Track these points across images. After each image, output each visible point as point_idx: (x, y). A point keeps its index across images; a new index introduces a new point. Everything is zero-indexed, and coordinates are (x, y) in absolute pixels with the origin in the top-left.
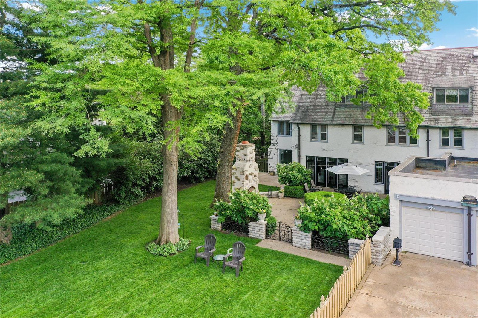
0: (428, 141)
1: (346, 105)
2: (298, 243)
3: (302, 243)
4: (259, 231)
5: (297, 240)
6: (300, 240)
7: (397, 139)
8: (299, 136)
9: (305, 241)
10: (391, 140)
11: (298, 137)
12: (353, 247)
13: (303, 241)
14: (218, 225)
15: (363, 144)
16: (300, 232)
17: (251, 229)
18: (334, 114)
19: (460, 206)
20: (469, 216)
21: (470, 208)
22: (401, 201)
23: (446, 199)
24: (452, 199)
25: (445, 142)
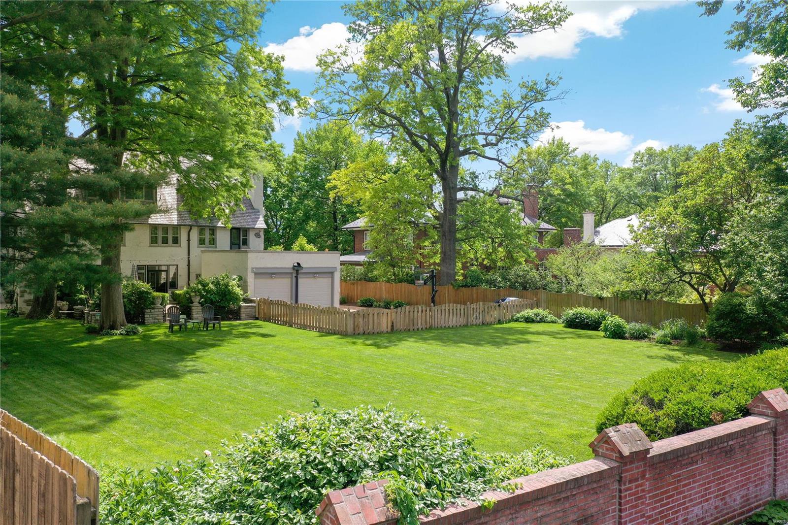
7: (160, 241)
10: (154, 241)
12: (244, 310)
19: (291, 271)
20: (297, 278)
21: (297, 271)
22: (256, 274)
23: (284, 266)
24: (287, 266)
25: (202, 242)
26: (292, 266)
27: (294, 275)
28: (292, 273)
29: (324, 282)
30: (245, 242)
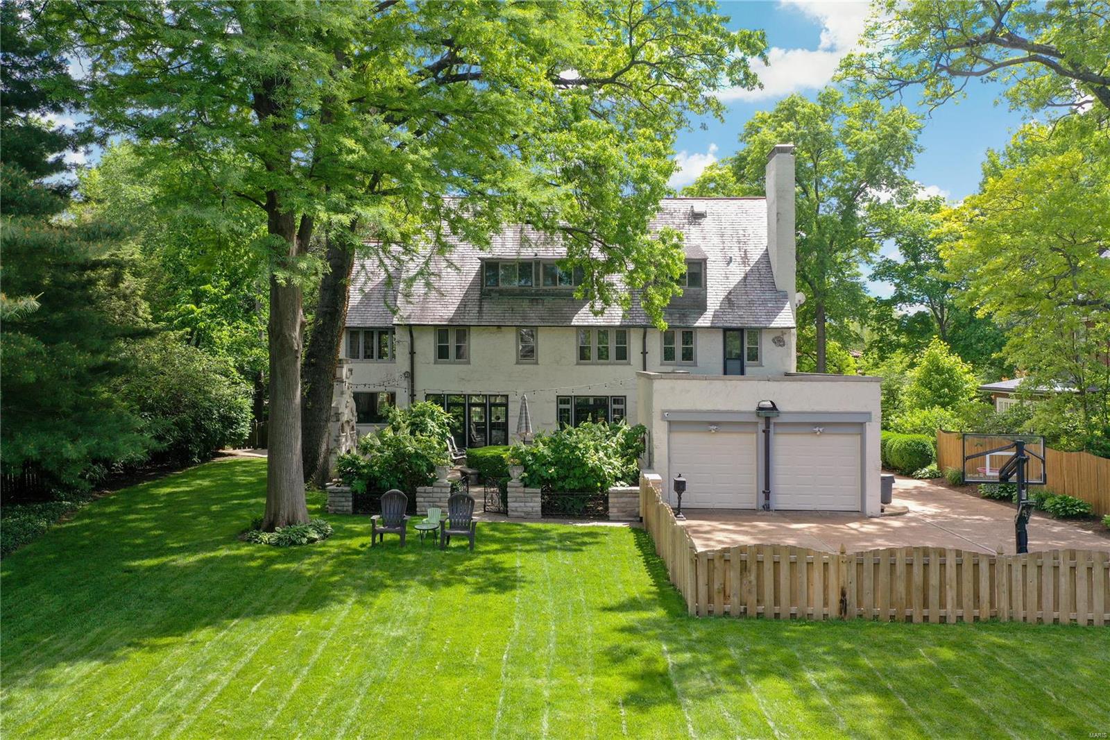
0: (644, 353)
1: (502, 290)
2: (519, 509)
3: (525, 509)
4: (440, 501)
5: (516, 504)
6: (522, 504)
7: (594, 354)
8: (412, 353)
9: (531, 504)
10: (583, 355)
11: (409, 356)
12: (616, 500)
13: (528, 504)
14: (346, 504)
15: (537, 363)
16: (522, 489)
17: (422, 499)
18: (481, 307)
19: (754, 419)
20: (767, 432)
21: (768, 419)
22: (670, 423)
23: (736, 408)
24: (744, 408)
25: (669, 355)
26: (754, 408)
27: (762, 427)
28: (757, 423)
29: (844, 444)
30: (754, 356)
